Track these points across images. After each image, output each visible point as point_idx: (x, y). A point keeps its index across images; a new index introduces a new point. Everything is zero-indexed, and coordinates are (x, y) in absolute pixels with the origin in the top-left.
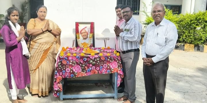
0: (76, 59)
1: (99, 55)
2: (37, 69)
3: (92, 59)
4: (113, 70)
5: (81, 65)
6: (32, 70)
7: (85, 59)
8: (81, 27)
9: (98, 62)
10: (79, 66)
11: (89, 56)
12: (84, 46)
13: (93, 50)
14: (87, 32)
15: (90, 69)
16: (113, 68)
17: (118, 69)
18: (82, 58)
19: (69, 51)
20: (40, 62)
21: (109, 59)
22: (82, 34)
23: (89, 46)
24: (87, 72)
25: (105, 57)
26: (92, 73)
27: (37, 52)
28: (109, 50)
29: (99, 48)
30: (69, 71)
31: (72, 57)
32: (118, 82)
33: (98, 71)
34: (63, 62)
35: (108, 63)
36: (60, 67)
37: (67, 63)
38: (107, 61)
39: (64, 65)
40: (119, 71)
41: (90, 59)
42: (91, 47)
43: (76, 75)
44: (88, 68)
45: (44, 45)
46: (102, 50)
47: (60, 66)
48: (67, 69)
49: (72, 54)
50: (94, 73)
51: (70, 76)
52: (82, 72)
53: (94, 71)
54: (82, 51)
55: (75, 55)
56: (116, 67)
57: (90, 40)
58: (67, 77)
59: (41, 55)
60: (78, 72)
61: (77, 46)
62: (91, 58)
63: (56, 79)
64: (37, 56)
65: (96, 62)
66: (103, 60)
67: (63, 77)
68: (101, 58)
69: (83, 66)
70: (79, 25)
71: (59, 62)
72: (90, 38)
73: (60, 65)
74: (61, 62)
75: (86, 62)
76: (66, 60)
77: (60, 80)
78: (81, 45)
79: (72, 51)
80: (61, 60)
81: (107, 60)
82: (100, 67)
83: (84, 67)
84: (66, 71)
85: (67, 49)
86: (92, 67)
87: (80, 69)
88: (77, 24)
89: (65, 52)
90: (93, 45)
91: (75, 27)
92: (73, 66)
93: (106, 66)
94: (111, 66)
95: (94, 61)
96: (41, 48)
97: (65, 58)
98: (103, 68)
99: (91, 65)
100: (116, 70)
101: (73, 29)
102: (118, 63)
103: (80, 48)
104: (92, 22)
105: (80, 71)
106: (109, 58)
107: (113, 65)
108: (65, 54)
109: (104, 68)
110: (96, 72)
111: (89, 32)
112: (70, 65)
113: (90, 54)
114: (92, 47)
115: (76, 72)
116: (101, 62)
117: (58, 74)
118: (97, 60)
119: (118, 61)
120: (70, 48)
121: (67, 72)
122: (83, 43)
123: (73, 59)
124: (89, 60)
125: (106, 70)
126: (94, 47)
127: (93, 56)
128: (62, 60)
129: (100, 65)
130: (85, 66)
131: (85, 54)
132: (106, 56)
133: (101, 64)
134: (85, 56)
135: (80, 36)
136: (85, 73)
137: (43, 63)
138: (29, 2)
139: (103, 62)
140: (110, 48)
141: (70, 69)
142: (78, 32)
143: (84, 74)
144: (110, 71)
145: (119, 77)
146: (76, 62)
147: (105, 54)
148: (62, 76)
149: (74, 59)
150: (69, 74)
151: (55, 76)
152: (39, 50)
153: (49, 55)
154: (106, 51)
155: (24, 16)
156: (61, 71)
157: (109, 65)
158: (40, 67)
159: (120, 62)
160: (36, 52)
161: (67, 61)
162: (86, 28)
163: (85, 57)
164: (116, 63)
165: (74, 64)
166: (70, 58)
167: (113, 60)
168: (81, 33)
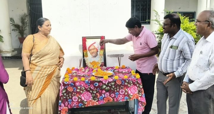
0: (85, 84)
1: (114, 78)
2: (38, 98)
3: (105, 84)
4: (132, 96)
5: (91, 91)
6: (32, 100)
7: (96, 84)
8: (89, 43)
9: (113, 87)
10: (89, 93)
11: (101, 79)
12: (93, 66)
13: (105, 71)
14: (96, 48)
15: (103, 96)
16: (132, 94)
17: (138, 94)
18: (92, 82)
19: (75, 72)
20: (43, 89)
21: (127, 83)
22: (91, 51)
23: (100, 65)
24: (100, 100)
25: (121, 81)
26: (106, 101)
27: (38, 77)
28: (125, 69)
29: (112, 68)
30: (77, 99)
31: (80, 82)
32: (139, 111)
33: (112, 98)
34: (68, 90)
35: (125, 88)
36: (65, 96)
37: (74, 90)
38: (125, 86)
39: (70, 92)
40: (140, 98)
41: (103, 83)
42: (102, 66)
43: (86, 104)
44: (101, 94)
45: (48, 68)
46: (116, 69)
47: (65, 94)
48: (74, 97)
49: (80, 77)
50: (109, 101)
51: (78, 106)
52: (93, 101)
53: (108, 98)
54: (91, 72)
55: (83, 79)
56: (136, 93)
57: (100, 58)
58: (74, 107)
59: (44, 81)
60: (88, 100)
61: (85, 65)
62: (104, 82)
63: (60, 111)
64: (38, 82)
65: (111, 87)
66: (118, 85)
67: (69, 108)
68: (117, 83)
69: (94, 93)
70: (87, 40)
71: (63, 90)
72: (100, 55)
73: (65, 92)
74: (66, 89)
75: (97, 88)
76: (72, 86)
77: (66, 112)
78: (90, 64)
79: (79, 73)
80: (65, 87)
81: (124, 84)
82: (116, 93)
83: (95, 94)
84: (72, 100)
85: (72, 70)
86: (106, 94)
87: (90, 97)
88: (84, 40)
89: (71, 74)
90: (105, 64)
91: (81, 43)
92: (81, 94)
93: (123, 91)
94: (130, 92)
95: (107, 86)
96: (44, 72)
97: (70, 84)
98: (119, 94)
99: (104, 91)
100: (136, 96)
101: (80, 45)
102: (138, 87)
103: (89, 68)
104: (103, 36)
105: (91, 99)
106: (127, 81)
107: (132, 90)
108: (71, 79)
109: (121, 95)
110: (111, 100)
112: (77, 92)
113: (103, 77)
114: (104, 67)
115: (85, 101)
116: (116, 87)
117: (62, 105)
118: (111, 85)
119: (138, 85)
120: (76, 69)
121: (74, 101)
122: (92, 62)
123: (80, 85)
124: (101, 85)
125: (123, 96)
126: (106, 66)
127: (106, 81)
128: (67, 86)
129: (116, 91)
130: (97, 92)
131: (96, 77)
132: (123, 80)
133: (116, 89)
134: (96, 80)
135: (89, 53)
136: (97, 101)
137: (46, 90)
138: (29, 14)
139: (119, 87)
140: (126, 66)
141: (78, 97)
142: (86, 49)
143: (96, 103)
144: (128, 98)
145: (140, 105)
146: (85, 89)
147: (121, 75)
148: (67, 106)
149: (82, 85)
150: (77, 104)
151: (59, 107)
152: (41, 74)
153: (53, 80)
154: (121, 71)
155: (24, 30)
156: (67, 100)
157: (127, 90)
158: (42, 96)
159: (140, 86)
160: (36, 77)
161: (73, 88)
162: (95, 43)
163: (96, 82)
164: (136, 87)
165: (83, 91)
166: (77, 84)
167: (132, 84)
168: (89, 50)
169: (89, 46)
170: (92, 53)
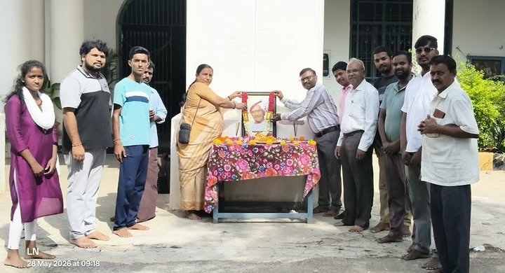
0: (241, 149)
1: (280, 145)
3: (267, 151)
4: (303, 169)
5: (248, 159)
7: (256, 150)
8: (251, 101)
9: (278, 155)
10: (246, 161)
11: (263, 145)
14: (262, 110)
15: (265, 167)
16: (303, 167)
17: (311, 168)
18: (251, 147)
21: (297, 150)
22: (254, 114)
23: (266, 134)
24: (259, 171)
25: (289, 148)
26: (268, 173)
30: (229, 168)
31: (235, 146)
33: (277, 171)
34: (220, 155)
35: (294, 157)
36: (214, 163)
37: (226, 156)
38: (294, 154)
39: (222, 158)
41: (264, 149)
42: (270, 136)
43: (241, 177)
44: (261, 164)
47: (215, 160)
48: (226, 165)
50: (272, 174)
51: (231, 178)
52: (251, 173)
53: (270, 171)
56: (308, 165)
58: (225, 179)
60: (244, 171)
61: (244, 134)
62: (266, 148)
65: (275, 155)
66: (285, 153)
67: (220, 180)
68: (283, 150)
69: (252, 162)
70: (249, 97)
71: (214, 154)
73: (216, 158)
74: (217, 153)
75: (256, 154)
76: (225, 150)
77: (214, 182)
80: (216, 151)
81: (293, 152)
82: (281, 164)
83: (254, 163)
84: (224, 169)
86: (268, 164)
87: (247, 167)
88: (245, 96)
90: (274, 133)
92: (236, 161)
93: (291, 162)
94: (300, 163)
95: (270, 153)
97: (223, 148)
98: (286, 165)
99: (266, 160)
100: (308, 169)
103: (250, 137)
105: (248, 170)
106: (297, 148)
109: (288, 166)
110: (274, 173)
111: (267, 109)
112: (230, 159)
113: (266, 144)
114: (272, 137)
115: (241, 171)
116: (282, 155)
117: (211, 173)
118: (276, 152)
119: (311, 154)
120: (231, 138)
121: (226, 171)
123: (236, 150)
124: (262, 151)
125: (290, 169)
126: (275, 137)
127: (269, 146)
128: (218, 150)
129: (281, 161)
130: (256, 161)
132: (292, 146)
133: (282, 159)
134: (256, 144)
136: (255, 173)
139: (286, 156)
141: (231, 165)
143: (254, 176)
144: (298, 172)
146: (241, 155)
148: (217, 177)
149: (238, 150)
150: (229, 175)
156: (217, 169)
157: (297, 161)
159: (314, 155)
161: (226, 153)
162: (260, 102)
163: (256, 146)
164: (308, 157)
165: (238, 157)
166: (231, 148)
167: (303, 153)
168: (252, 112)
169: (251, 106)
170: (255, 117)
